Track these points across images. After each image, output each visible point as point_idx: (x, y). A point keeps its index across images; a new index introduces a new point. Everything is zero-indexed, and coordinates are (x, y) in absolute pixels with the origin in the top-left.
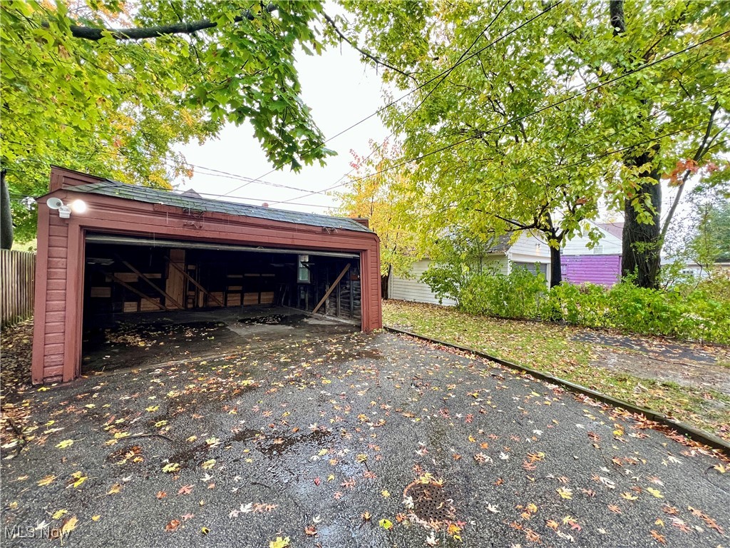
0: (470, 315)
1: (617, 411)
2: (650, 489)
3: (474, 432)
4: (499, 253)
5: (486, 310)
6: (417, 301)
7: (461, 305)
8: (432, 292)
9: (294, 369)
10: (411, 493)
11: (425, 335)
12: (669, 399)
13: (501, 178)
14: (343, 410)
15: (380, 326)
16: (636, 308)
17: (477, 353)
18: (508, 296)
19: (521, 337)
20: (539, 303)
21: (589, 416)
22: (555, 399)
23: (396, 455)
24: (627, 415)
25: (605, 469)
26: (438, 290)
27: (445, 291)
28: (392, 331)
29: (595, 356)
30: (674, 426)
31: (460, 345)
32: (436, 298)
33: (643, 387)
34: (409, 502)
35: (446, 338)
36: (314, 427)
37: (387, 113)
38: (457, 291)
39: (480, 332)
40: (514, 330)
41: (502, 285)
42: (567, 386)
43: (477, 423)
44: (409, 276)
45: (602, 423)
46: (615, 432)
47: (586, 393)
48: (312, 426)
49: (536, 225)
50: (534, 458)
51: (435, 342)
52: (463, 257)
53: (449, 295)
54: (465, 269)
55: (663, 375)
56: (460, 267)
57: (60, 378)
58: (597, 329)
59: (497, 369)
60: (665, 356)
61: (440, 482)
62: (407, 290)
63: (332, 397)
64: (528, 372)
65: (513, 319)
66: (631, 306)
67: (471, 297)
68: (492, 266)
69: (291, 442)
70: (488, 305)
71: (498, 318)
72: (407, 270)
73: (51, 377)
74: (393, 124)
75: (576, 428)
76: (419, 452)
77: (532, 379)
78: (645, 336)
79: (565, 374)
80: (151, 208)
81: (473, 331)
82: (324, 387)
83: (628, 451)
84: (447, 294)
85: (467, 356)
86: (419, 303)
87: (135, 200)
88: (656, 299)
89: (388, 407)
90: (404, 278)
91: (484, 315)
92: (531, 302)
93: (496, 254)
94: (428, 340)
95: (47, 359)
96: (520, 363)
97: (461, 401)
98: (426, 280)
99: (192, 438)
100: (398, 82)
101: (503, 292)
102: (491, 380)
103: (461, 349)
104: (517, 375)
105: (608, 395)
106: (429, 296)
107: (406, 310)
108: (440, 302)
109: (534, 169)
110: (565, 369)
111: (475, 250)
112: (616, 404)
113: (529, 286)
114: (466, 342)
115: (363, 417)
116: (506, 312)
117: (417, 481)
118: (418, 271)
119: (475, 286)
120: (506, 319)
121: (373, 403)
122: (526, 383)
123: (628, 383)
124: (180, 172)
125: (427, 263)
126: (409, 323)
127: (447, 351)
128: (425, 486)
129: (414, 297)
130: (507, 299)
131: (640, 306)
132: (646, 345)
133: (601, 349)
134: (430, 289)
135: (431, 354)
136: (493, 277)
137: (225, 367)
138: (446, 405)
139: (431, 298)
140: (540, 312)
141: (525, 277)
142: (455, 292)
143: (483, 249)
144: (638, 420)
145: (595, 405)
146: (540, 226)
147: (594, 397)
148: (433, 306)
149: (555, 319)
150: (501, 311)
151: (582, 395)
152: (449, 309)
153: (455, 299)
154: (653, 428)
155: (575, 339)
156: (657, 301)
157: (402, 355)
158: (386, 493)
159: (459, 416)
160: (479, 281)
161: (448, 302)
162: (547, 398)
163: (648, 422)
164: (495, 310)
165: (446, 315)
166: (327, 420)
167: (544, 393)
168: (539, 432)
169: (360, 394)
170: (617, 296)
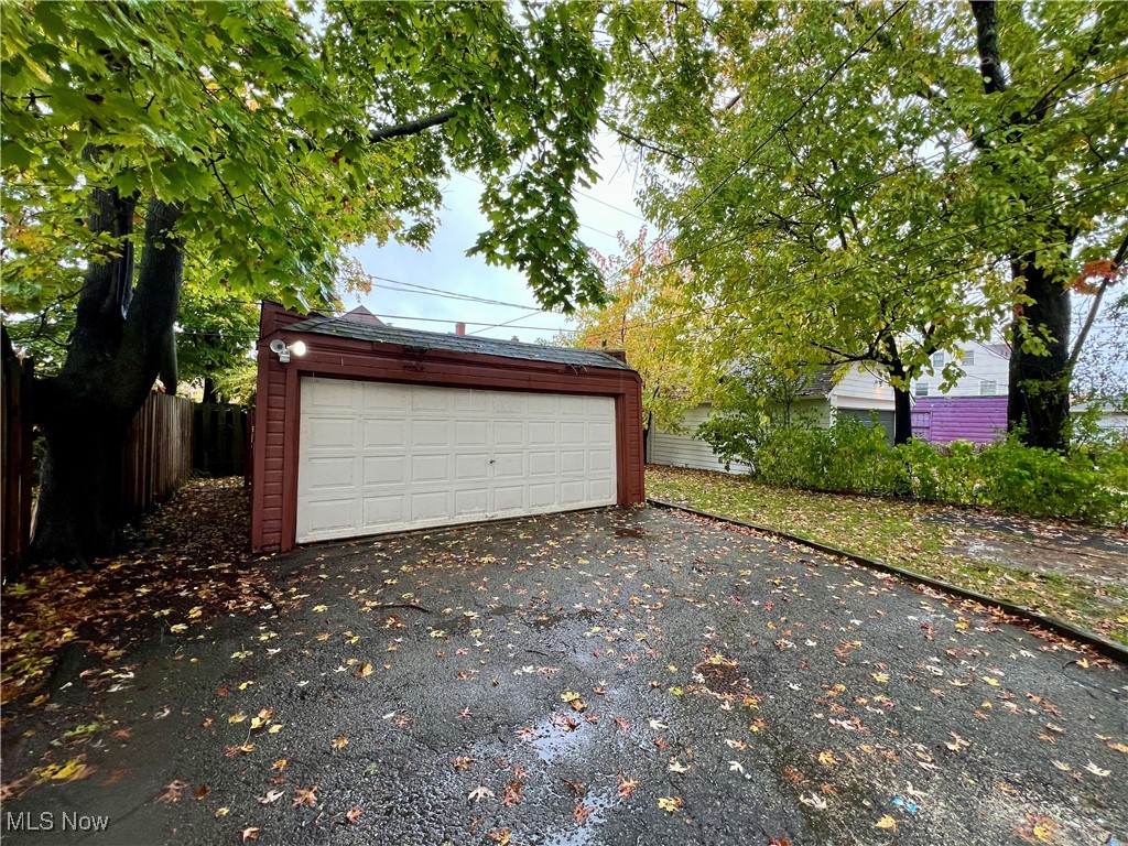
0: (772, 486)
1: (966, 603)
2: (986, 679)
3: (774, 619)
4: (816, 396)
5: (795, 480)
6: (690, 466)
7: (759, 471)
8: (714, 453)
9: (540, 547)
10: (700, 670)
11: (707, 512)
12: (1043, 593)
13: (813, 296)
14: (611, 590)
15: (642, 499)
16: (1021, 477)
17: (780, 535)
18: (828, 460)
19: (846, 516)
20: (875, 470)
21: (927, 608)
22: (883, 589)
23: (681, 636)
24: (979, 608)
25: (936, 659)
26: (723, 450)
27: (735, 451)
28: (658, 505)
29: (951, 542)
30: (1038, 620)
31: (757, 524)
32: (720, 462)
33: (1010, 578)
34: (700, 678)
35: (738, 515)
36: (579, 606)
37: (649, 200)
38: (752, 453)
39: (785, 509)
40: (837, 507)
41: (819, 442)
42: (903, 574)
43: (779, 611)
44: (679, 430)
45: (943, 616)
46: (958, 625)
47: (927, 583)
48: (577, 606)
49: (872, 356)
50: (848, 645)
51: (721, 520)
52: (761, 402)
53: (740, 458)
54: (764, 420)
55: (1045, 566)
56: (758, 417)
57: (277, 548)
58: (964, 507)
59: (808, 554)
60: (1057, 544)
61: (734, 663)
62: (675, 451)
63: (595, 579)
64: (850, 558)
65: (837, 493)
66: (1014, 473)
67: (773, 460)
68: (806, 415)
69: (558, 619)
70: (799, 473)
71: (814, 491)
72: (677, 421)
73: (270, 546)
74: (659, 214)
75: (907, 620)
76: (708, 636)
77: (856, 566)
78: (1038, 518)
79: (903, 562)
80: (368, 347)
81: (775, 507)
82: (582, 567)
83: (970, 643)
84: (736, 456)
85: (767, 538)
86: (694, 469)
87: (352, 339)
88: (1052, 464)
89: (664, 590)
90: (671, 431)
91: (792, 486)
92: (863, 468)
93: (812, 397)
94: (711, 518)
95: (266, 525)
96: (841, 547)
97: (759, 588)
98: (704, 436)
99: (448, 610)
100: (669, 163)
101: (821, 453)
102: (799, 567)
103: (757, 529)
104: (834, 561)
105: (959, 586)
106: (709, 459)
107: (675, 480)
108: (727, 468)
109: (861, 284)
110: (904, 555)
111: (780, 391)
112: (966, 596)
113: (862, 444)
114: (764, 521)
115: (636, 600)
116: (826, 482)
117: (707, 661)
118: (693, 423)
119: (780, 444)
120: (826, 492)
121: (646, 585)
122: (846, 571)
123: (990, 573)
124: (355, 286)
125: (705, 411)
126: (682, 496)
127: (739, 531)
128: (717, 666)
129: (685, 461)
130: (827, 463)
131: (1028, 473)
132: (1035, 529)
133: (963, 533)
134: (712, 449)
135: (716, 535)
136: (807, 432)
137: (454, 542)
138: (738, 591)
139: (714, 462)
140: (878, 483)
141: (855, 431)
142: (749, 454)
143: (791, 390)
144: (992, 614)
145: (938, 597)
146: (877, 357)
147: (937, 588)
148: (716, 473)
149: (900, 493)
150: (818, 481)
151: (921, 586)
152: (740, 478)
153: (749, 464)
154: (1010, 623)
155: (927, 520)
156: (1055, 467)
157: (678, 536)
158: (672, 668)
159: (756, 603)
160: (785, 437)
161: (738, 468)
162: (873, 588)
163: (1005, 616)
164: (809, 479)
165: (735, 486)
166: (593, 600)
167: (869, 581)
168: (857, 622)
169: (629, 576)
170: (993, 459)
